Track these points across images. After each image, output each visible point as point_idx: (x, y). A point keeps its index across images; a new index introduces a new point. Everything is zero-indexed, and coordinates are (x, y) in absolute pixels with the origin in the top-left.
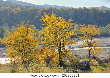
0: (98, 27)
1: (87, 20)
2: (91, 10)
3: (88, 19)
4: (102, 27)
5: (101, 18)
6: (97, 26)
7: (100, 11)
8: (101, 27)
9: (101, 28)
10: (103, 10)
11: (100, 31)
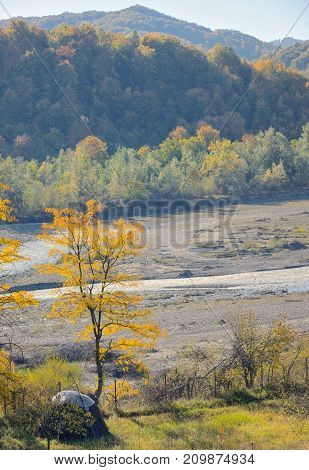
0: (111, 151)
1: (37, 106)
2: (64, 40)
3: (45, 101)
4: (137, 148)
5: (129, 89)
6: (103, 146)
7: (116, 45)
8: (130, 151)
9: (127, 159)
10: (135, 42)
11: (124, 179)
